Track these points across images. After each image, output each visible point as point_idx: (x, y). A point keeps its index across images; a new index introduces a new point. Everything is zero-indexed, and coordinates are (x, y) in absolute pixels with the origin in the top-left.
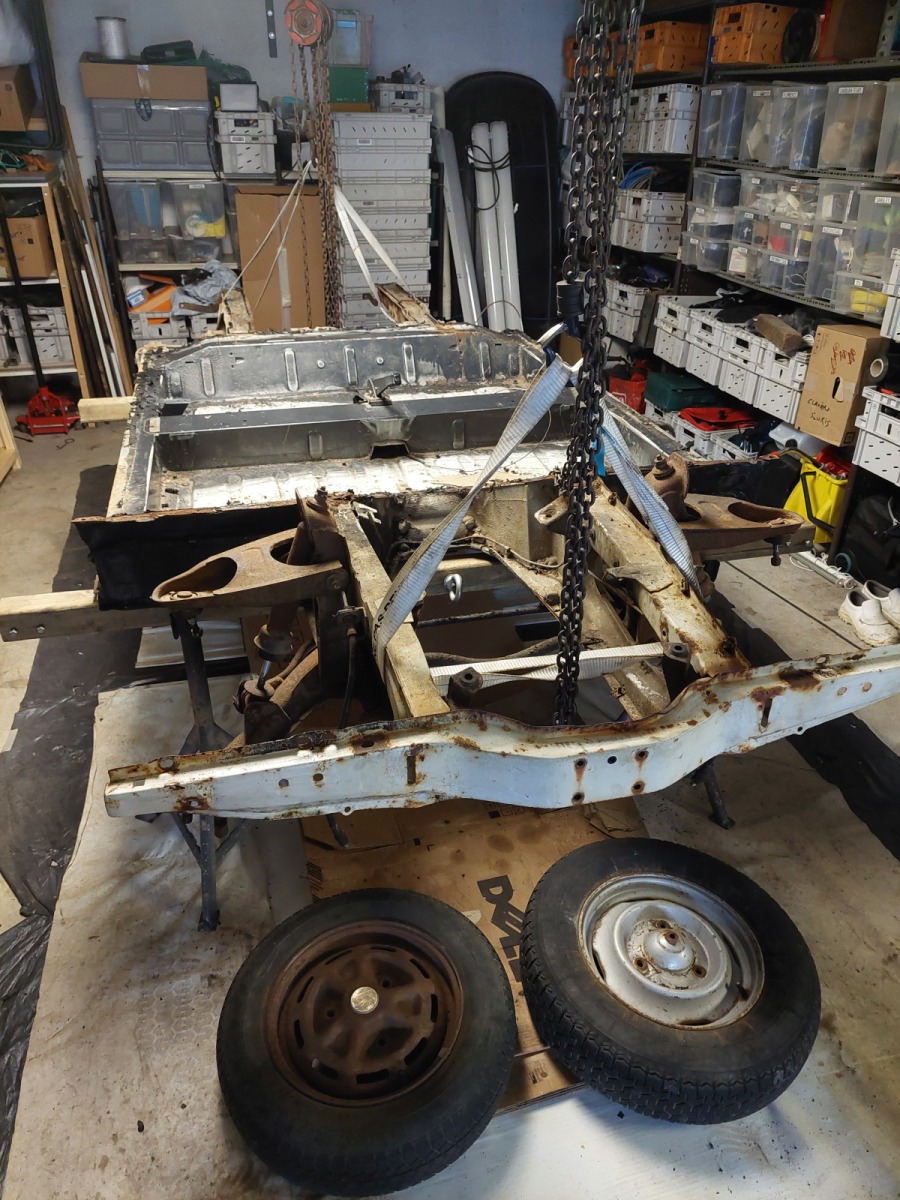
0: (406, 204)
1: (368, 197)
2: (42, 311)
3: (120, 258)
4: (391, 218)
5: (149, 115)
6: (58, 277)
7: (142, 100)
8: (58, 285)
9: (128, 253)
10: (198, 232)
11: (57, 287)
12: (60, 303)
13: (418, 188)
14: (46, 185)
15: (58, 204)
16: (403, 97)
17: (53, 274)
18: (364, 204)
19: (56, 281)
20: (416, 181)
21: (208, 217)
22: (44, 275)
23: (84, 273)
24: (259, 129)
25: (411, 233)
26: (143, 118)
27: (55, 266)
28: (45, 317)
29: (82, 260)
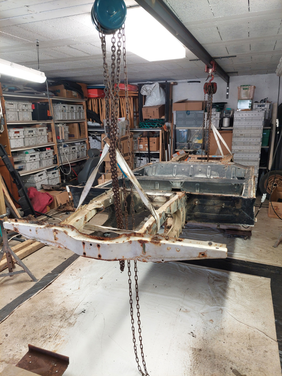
0: (254, 135)
1: (242, 133)
2: (155, 159)
3: (176, 148)
4: (249, 139)
5: (189, 114)
6: (159, 151)
7: (188, 111)
8: (159, 153)
9: (179, 147)
10: (196, 142)
11: (159, 154)
12: (159, 158)
13: (258, 131)
14: (161, 130)
15: (163, 135)
16: (260, 106)
17: (158, 151)
18: (240, 135)
19: (159, 152)
20: (258, 129)
21: (199, 138)
22: (156, 151)
23: (166, 151)
24: (215, 116)
25: (255, 143)
26: (187, 115)
27: (159, 149)
28: (155, 160)
29: (167, 148)
